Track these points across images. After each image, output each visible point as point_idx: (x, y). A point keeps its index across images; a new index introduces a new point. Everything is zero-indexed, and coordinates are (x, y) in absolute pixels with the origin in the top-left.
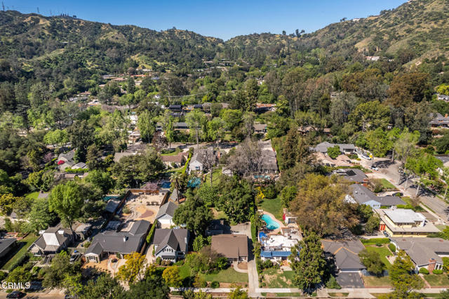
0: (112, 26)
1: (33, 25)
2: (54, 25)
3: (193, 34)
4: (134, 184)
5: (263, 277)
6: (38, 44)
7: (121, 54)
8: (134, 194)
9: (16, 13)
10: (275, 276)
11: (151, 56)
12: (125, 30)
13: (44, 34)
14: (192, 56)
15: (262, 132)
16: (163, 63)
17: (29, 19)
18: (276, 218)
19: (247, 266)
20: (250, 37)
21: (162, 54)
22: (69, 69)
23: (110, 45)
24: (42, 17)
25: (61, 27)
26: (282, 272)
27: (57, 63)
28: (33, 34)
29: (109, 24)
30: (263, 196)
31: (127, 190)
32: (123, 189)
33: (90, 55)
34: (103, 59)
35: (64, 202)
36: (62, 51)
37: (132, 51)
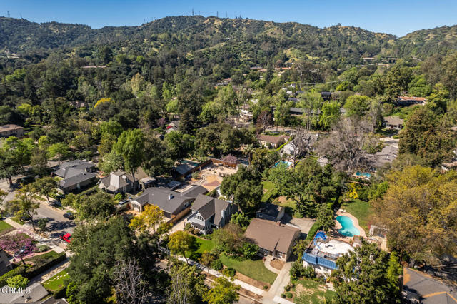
0: (275, 24)
1: (209, 25)
2: (224, 24)
3: (360, 30)
4: (217, 154)
5: (294, 287)
6: (207, 40)
7: (274, 48)
8: (214, 164)
9: (200, 17)
10: (312, 291)
11: (304, 50)
12: (287, 27)
13: (215, 32)
14: (351, 51)
15: (397, 128)
16: (315, 58)
17: (208, 20)
18: (360, 225)
19: (282, 265)
20: (435, 31)
21: (316, 49)
22: (223, 59)
23: (266, 39)
24: (218, 18)
25: (230, 26)
26: (324, 290)
27: (214, 54)
28: (207, 32)
29: (273, 22)
30: (357, 196)
31: (209, 159)
32: (205, 157)
33: (246, 48)
34: (257, 52)
35: (125, 146)
36: (222, 45)
37: (286, 45)
